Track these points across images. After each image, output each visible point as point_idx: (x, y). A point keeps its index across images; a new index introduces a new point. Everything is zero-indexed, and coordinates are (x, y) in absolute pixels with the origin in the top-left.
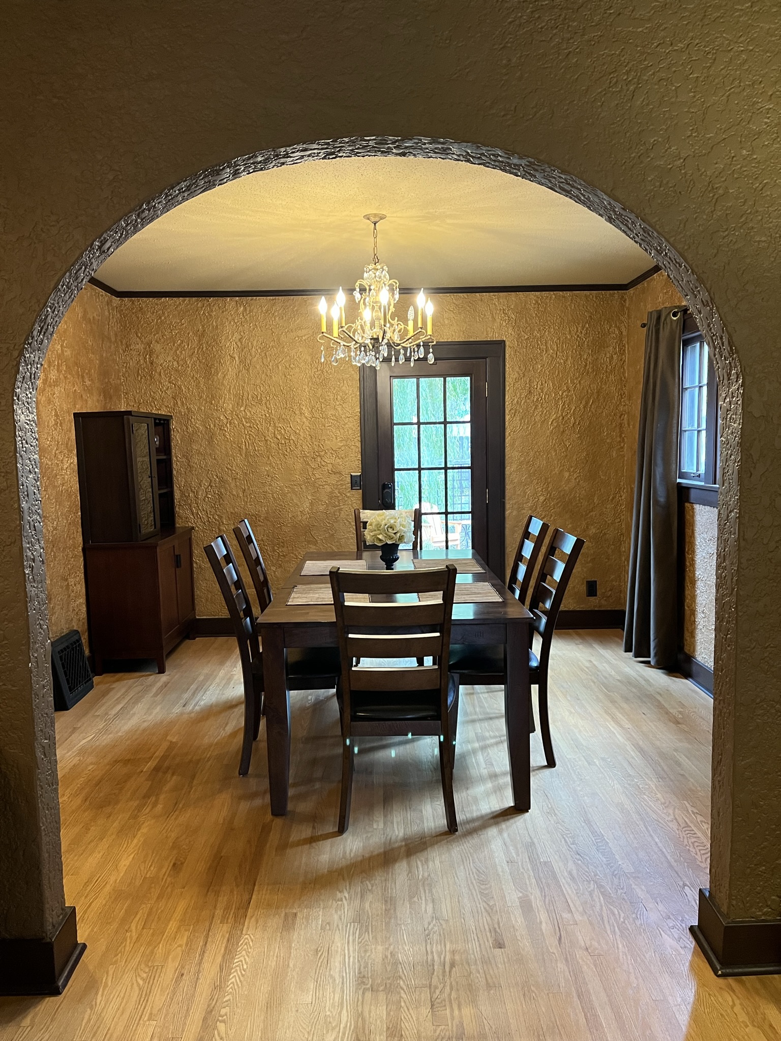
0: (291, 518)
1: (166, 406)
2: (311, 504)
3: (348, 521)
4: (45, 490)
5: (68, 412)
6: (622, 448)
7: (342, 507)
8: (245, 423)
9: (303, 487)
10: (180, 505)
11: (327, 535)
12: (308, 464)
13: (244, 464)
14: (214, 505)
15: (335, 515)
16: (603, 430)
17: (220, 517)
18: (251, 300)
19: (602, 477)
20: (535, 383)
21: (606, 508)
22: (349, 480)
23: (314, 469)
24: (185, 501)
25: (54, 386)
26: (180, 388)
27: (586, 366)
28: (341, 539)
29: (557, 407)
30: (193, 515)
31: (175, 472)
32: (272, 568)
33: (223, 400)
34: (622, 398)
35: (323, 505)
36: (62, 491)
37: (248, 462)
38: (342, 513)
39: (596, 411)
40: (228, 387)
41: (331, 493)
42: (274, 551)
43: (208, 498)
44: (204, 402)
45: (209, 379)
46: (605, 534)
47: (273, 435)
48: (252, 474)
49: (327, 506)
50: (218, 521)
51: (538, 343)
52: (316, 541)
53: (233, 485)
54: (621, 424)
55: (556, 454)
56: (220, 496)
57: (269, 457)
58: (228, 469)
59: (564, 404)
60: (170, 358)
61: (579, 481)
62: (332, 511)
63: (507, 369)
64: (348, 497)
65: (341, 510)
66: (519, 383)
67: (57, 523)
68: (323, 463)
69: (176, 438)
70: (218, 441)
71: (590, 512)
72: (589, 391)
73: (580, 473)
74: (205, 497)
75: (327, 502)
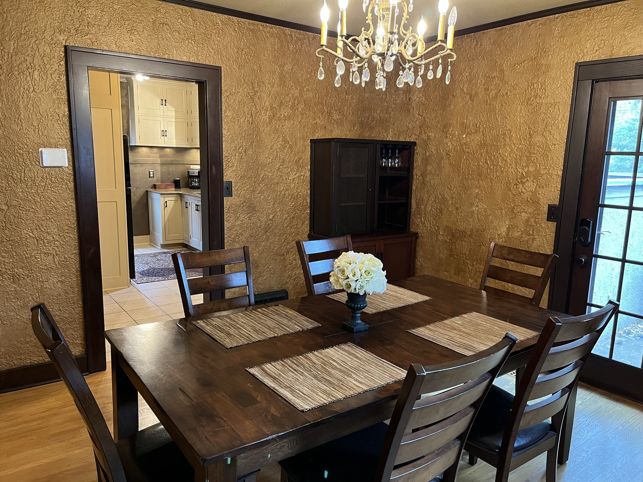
0: (489, 239)
1: (414, 134)
2: (508, 229)
4: (259, 193)
5: (304, 139)
7: (536, 237)
8: (465, 149)
9: (504, 212)
10: (415, 214)
12: (510, 190)
13: (460, 186)
14: (436, 217)
15: (528, 243)
17: (439, 229)
18: (483, 33)
22: (546, 209)
23: (515, 195)
24: (418, 211)
25: (285, 120)
26: (424, 118)
30: (422, 223)
31: (414, 188)
32: (470, 280)
33: (452, 128)
35: (518, 232)
36: (285, 195)
37: (463, 184)
38: (535, 242)
40: (456, 117)
41: (528, 221)
42: (473, 265)
43: (432, 211)
44: (439, 131)
45: (444, 110)
47: (484, 161)
48: (465, 194)
49: (522, 234)
50: (437, 231)
53: (450, 202)
56: (441, 211)
57: (479, 181)
58: (448, 188)
60: (421, 95)
62: (526, 239)
65: (534, 239)
67: (274, 216)
68: (524, 191)
69: (418, 160)
70: (444, 164)
74: (430, 210)
75: (522, 229)
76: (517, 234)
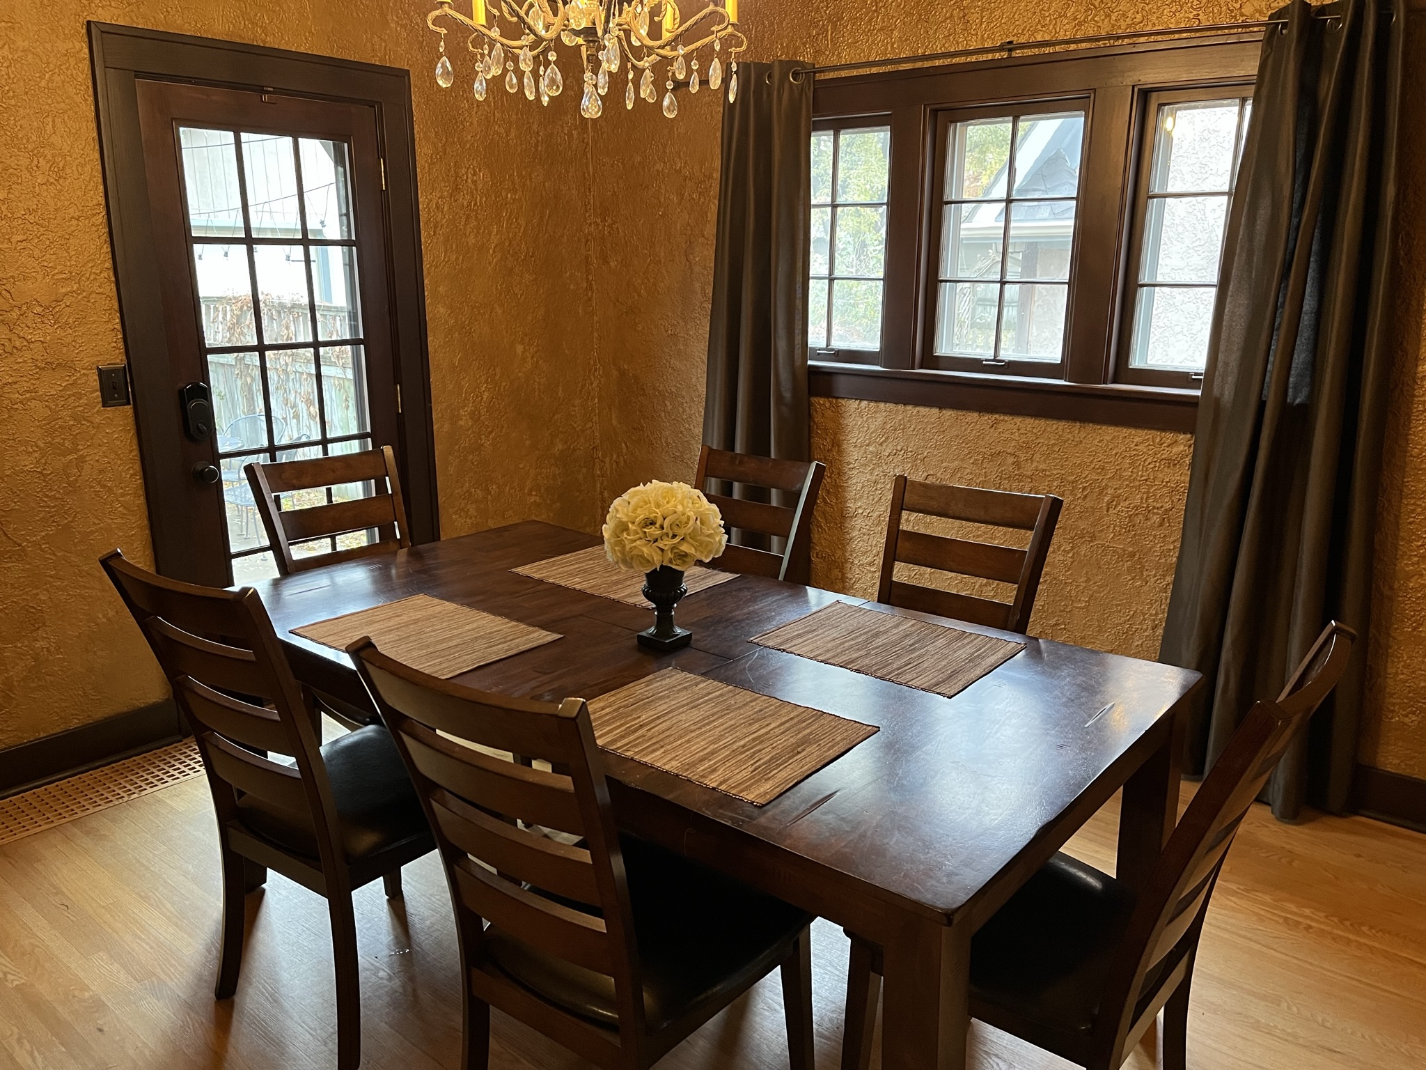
3: (104, 486)
6: (590, 299)
7: (85, 452)
11: (51, 530)
15: (68, 476)
16: (565, 269)
19: (566, 351)
20: (464, 171)
21: (574, 406)
22: (93, 379)
27: (537, 146)
28: (92, 532)
29: (500, 221)
34: (587, 211)
35: (29, 454)
38: (87, 467)
39: (554, 232)
41: (51, 419)
46: (575, 450)
49: (43, 456)
51: (463, 86)
52: (23, 550)
54: (587, 258)
55: (504, 312)
59: (510, 216)
61: (538, 362)
62: (59, 466)
63: (417, 136)
64: (98, 427)
65: (82, 459)
66: (438, 166)
71: (554, 415)
72: (544, 194)
73: (538, 345)
75: (41, 444)
76: (27, 463)
